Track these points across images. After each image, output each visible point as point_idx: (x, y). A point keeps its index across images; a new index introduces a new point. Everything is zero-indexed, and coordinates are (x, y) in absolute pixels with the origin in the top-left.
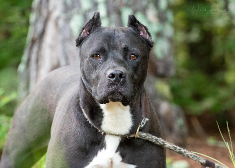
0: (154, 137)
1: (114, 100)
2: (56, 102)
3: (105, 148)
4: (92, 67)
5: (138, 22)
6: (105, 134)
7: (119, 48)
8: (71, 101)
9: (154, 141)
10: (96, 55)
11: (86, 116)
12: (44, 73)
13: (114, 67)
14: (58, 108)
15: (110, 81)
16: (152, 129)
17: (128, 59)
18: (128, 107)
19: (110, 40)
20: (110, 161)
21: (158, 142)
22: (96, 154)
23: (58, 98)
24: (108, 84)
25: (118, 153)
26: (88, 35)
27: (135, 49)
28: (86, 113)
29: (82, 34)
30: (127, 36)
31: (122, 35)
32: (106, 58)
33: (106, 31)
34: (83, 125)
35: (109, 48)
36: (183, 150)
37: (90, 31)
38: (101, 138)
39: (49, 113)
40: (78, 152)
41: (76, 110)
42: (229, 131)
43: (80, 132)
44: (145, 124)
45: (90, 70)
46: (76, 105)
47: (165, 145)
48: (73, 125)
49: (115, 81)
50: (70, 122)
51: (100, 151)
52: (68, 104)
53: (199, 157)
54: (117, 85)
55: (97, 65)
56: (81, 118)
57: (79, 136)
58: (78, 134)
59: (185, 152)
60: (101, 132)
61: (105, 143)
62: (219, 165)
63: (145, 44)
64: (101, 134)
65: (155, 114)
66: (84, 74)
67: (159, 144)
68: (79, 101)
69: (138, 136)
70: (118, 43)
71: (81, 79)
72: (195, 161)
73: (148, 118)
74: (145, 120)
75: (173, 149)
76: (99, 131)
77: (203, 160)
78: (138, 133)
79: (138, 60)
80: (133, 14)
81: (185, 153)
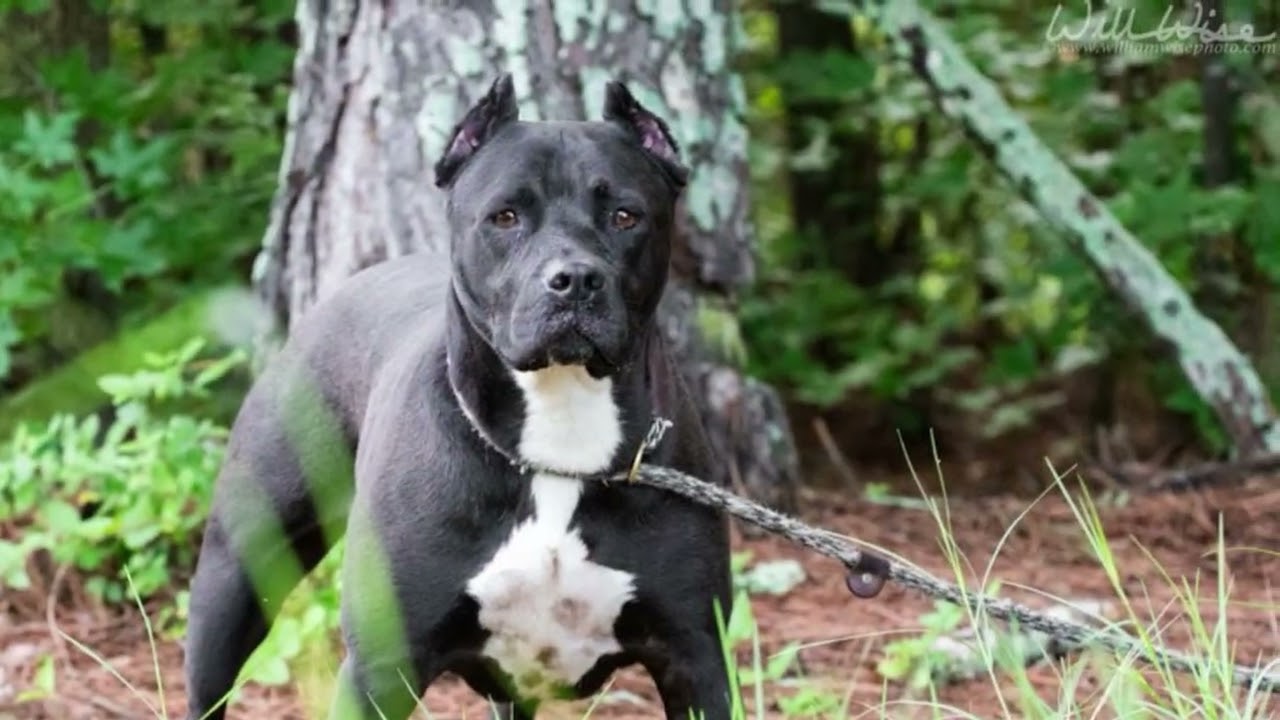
0: (690, 479)
1: (565, 360)
2: (371, 373)
3: (535, 518)
4: (489, 251)
5: (637, 105)
6: (531, 472)
7: (579, 190)
8: (419, 366)
9: (691, 492)
10: (503, 212)
11: (469, 415)
12: (334, 279)
13: (566, 253)
14: (375, 395)
15: (553, 298)
16: (684, 454)
17: (610, 227)
18: (606, 383)
19: (548, 165)
20: (549, 559)
21: (703, 495)
22: (504, 538)
23: (376, 361)
24: (545, 309)
25: (576, 531)
26: (475, 149)
27: (630, 194)
28: (470, 405)
29: (455, 145)
30: (604, 149)
31: (586, 148)
32: (536, 224)
33: (535, 134)
34: (460, 444)
35: (546, 191)
36: (785, 522)
37: (481, 136)
38: (520, 486)
39: (346, 410)
40: (444, 534)
41: (437, 395)
42: (938, 461)
43: (450, 468)
44: (660, 437)
45: (483, 262)
46: (433, 380)
47: (727, 507)
48: (428, 445)
49: (569, 297)
50: (415, 435)
51: (519, 527)
52: (411, 376)
53: (839, 544)
54: (576, 310)
55: (509, 246)
56: (453, 423)
57: (449, 481)
58: (446, 473)
59: (792, 527)
60: (519, 467)
61: (533, 501)
62: (903, 567)
63: (662, 175)
64: (519, 474)
65: (693, 407)
66: (462, 275)
67: (708, 503)
68: (445, 368)
69: (640, 478)
70: (575, 175)
71: (453, 291)
72: (827, 555)
73: (669, 419)
74: (661, 426)
75: (755, 518)
76: (513, 462)
77: (851, 551)
78: (639, 468)
79: (640, 228)
80: (621, 81)
81: (793, 531)
